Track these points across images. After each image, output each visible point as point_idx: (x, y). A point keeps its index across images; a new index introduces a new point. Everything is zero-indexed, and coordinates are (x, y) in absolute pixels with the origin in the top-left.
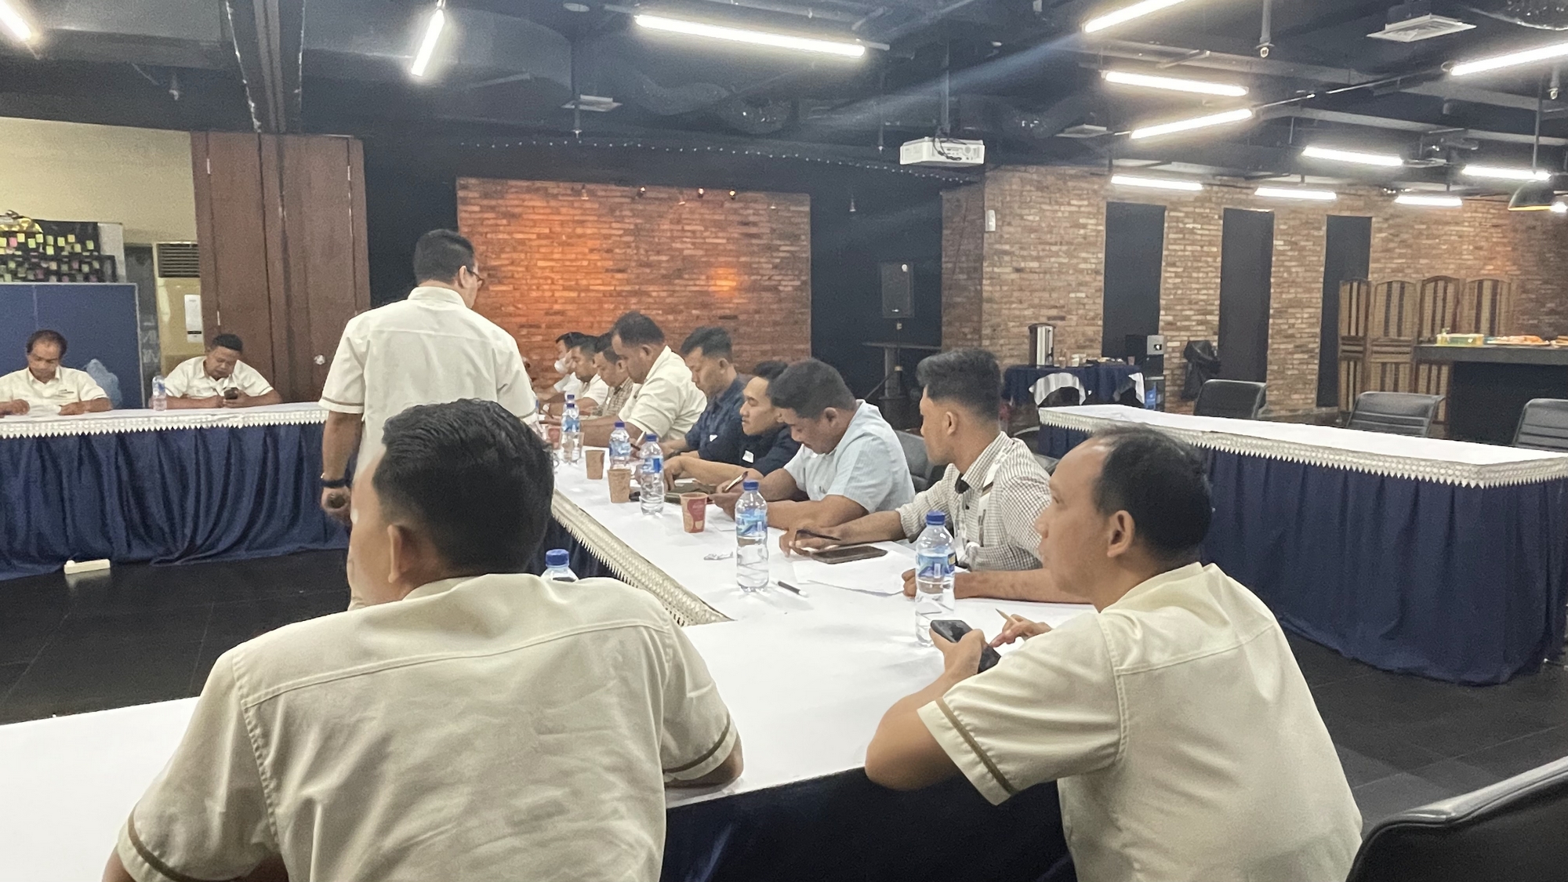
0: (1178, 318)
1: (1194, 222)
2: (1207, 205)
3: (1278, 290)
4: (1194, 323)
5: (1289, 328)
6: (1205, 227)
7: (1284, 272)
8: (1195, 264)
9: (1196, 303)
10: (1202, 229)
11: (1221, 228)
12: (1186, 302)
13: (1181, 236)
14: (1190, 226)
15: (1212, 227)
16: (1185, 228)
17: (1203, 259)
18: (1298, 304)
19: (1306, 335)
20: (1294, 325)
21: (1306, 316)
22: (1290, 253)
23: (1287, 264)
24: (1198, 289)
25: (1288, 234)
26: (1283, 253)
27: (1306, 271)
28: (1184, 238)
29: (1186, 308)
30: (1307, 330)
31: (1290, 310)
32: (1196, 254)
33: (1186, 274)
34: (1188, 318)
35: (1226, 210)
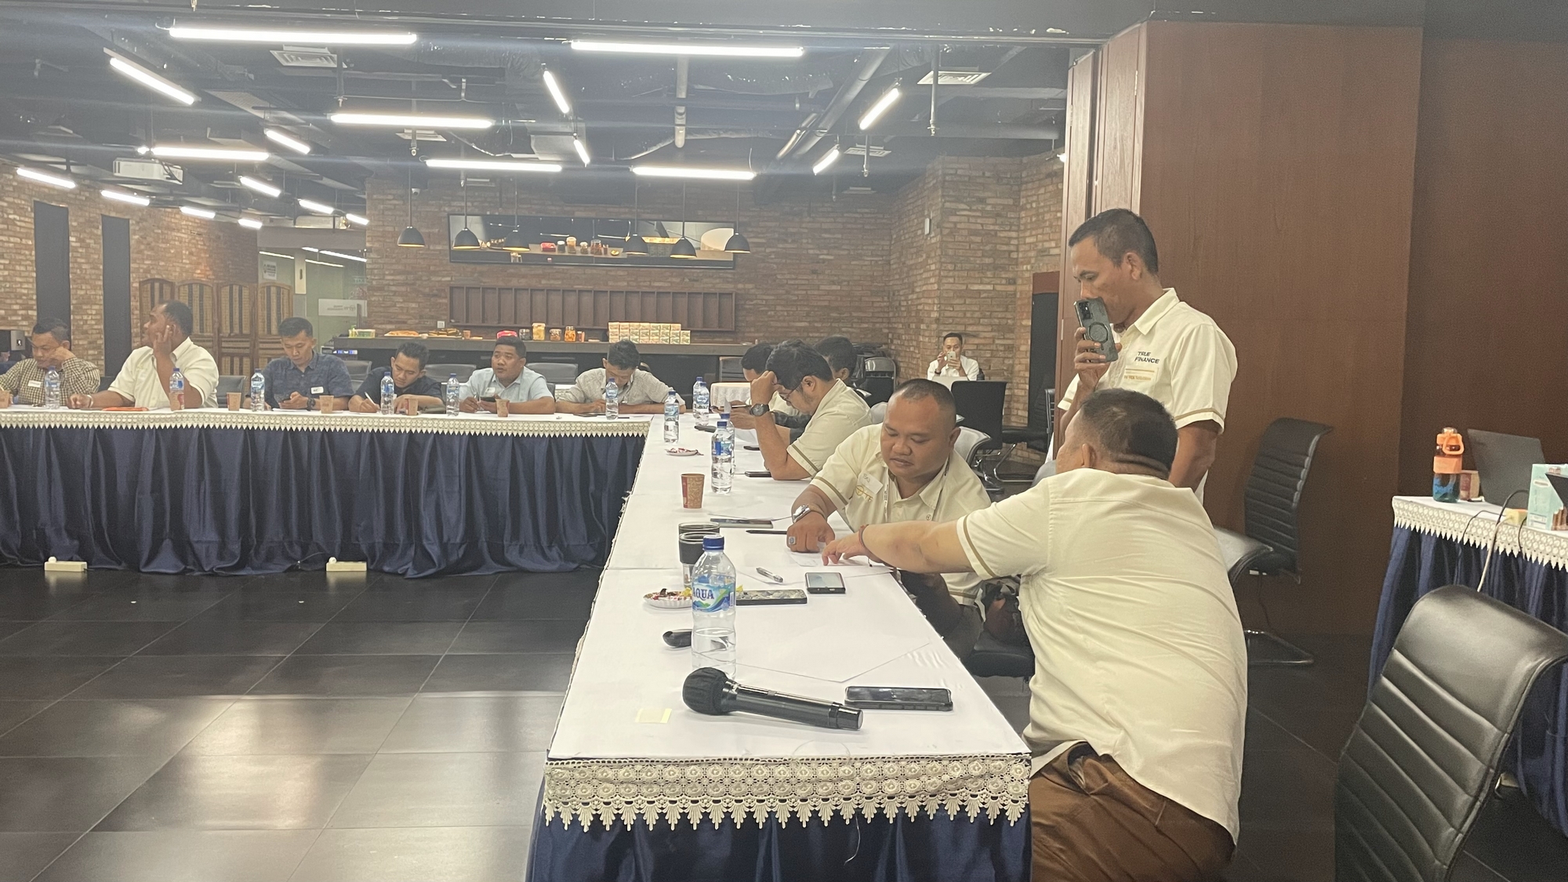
0: (10, 312)
1: (14, 214)
2: (23, 196)
3: (75, 286)
4: (20, 318)
5: (84, 324)
6: (22, 219)
7: (77, 269)
8: (18, 257)
9: (21, 298)
10: (20, 221)
11: (33, 221)
12: (12, 296)
13: (5, 226)
14: (11, 216)
15: (27, 220)
16: (8, 218)
17: (23, 252)
18: (89, 301)
19: (94, 332)
20: (87, 320)
21: (94, 312)
22: (80, 250)
23: (79, 260)
24: (21, 283)
25: (77, 231)
26: (75, 249)
27: (91, 268)
28: (8, 229)
29: (13, 302)
30: (96, 327)
31: (85, 307)
32: (17, 246)
33: (11, 267)
34: (15, 313)
35: (35, 201)
